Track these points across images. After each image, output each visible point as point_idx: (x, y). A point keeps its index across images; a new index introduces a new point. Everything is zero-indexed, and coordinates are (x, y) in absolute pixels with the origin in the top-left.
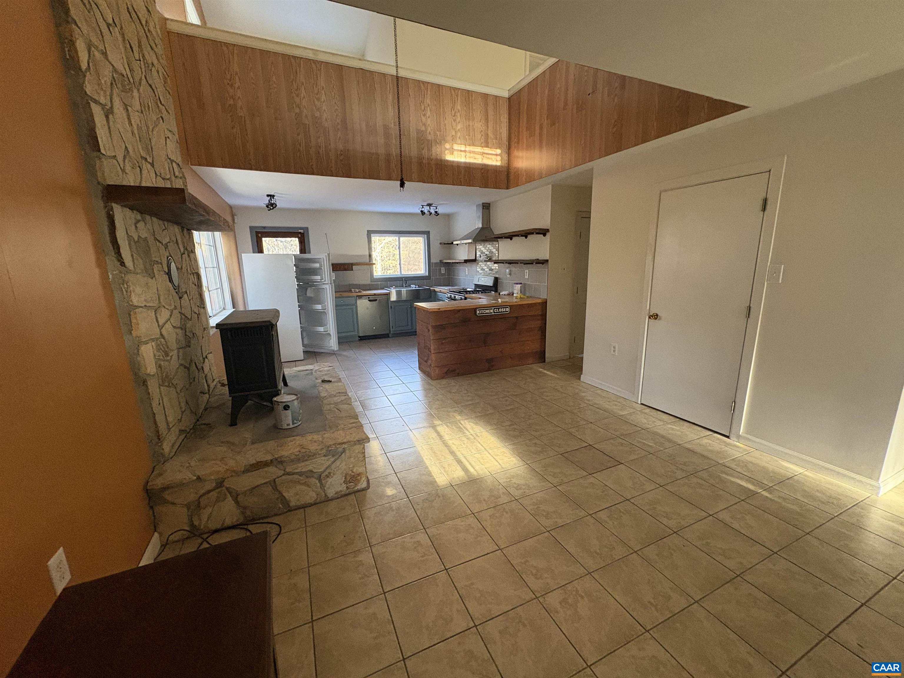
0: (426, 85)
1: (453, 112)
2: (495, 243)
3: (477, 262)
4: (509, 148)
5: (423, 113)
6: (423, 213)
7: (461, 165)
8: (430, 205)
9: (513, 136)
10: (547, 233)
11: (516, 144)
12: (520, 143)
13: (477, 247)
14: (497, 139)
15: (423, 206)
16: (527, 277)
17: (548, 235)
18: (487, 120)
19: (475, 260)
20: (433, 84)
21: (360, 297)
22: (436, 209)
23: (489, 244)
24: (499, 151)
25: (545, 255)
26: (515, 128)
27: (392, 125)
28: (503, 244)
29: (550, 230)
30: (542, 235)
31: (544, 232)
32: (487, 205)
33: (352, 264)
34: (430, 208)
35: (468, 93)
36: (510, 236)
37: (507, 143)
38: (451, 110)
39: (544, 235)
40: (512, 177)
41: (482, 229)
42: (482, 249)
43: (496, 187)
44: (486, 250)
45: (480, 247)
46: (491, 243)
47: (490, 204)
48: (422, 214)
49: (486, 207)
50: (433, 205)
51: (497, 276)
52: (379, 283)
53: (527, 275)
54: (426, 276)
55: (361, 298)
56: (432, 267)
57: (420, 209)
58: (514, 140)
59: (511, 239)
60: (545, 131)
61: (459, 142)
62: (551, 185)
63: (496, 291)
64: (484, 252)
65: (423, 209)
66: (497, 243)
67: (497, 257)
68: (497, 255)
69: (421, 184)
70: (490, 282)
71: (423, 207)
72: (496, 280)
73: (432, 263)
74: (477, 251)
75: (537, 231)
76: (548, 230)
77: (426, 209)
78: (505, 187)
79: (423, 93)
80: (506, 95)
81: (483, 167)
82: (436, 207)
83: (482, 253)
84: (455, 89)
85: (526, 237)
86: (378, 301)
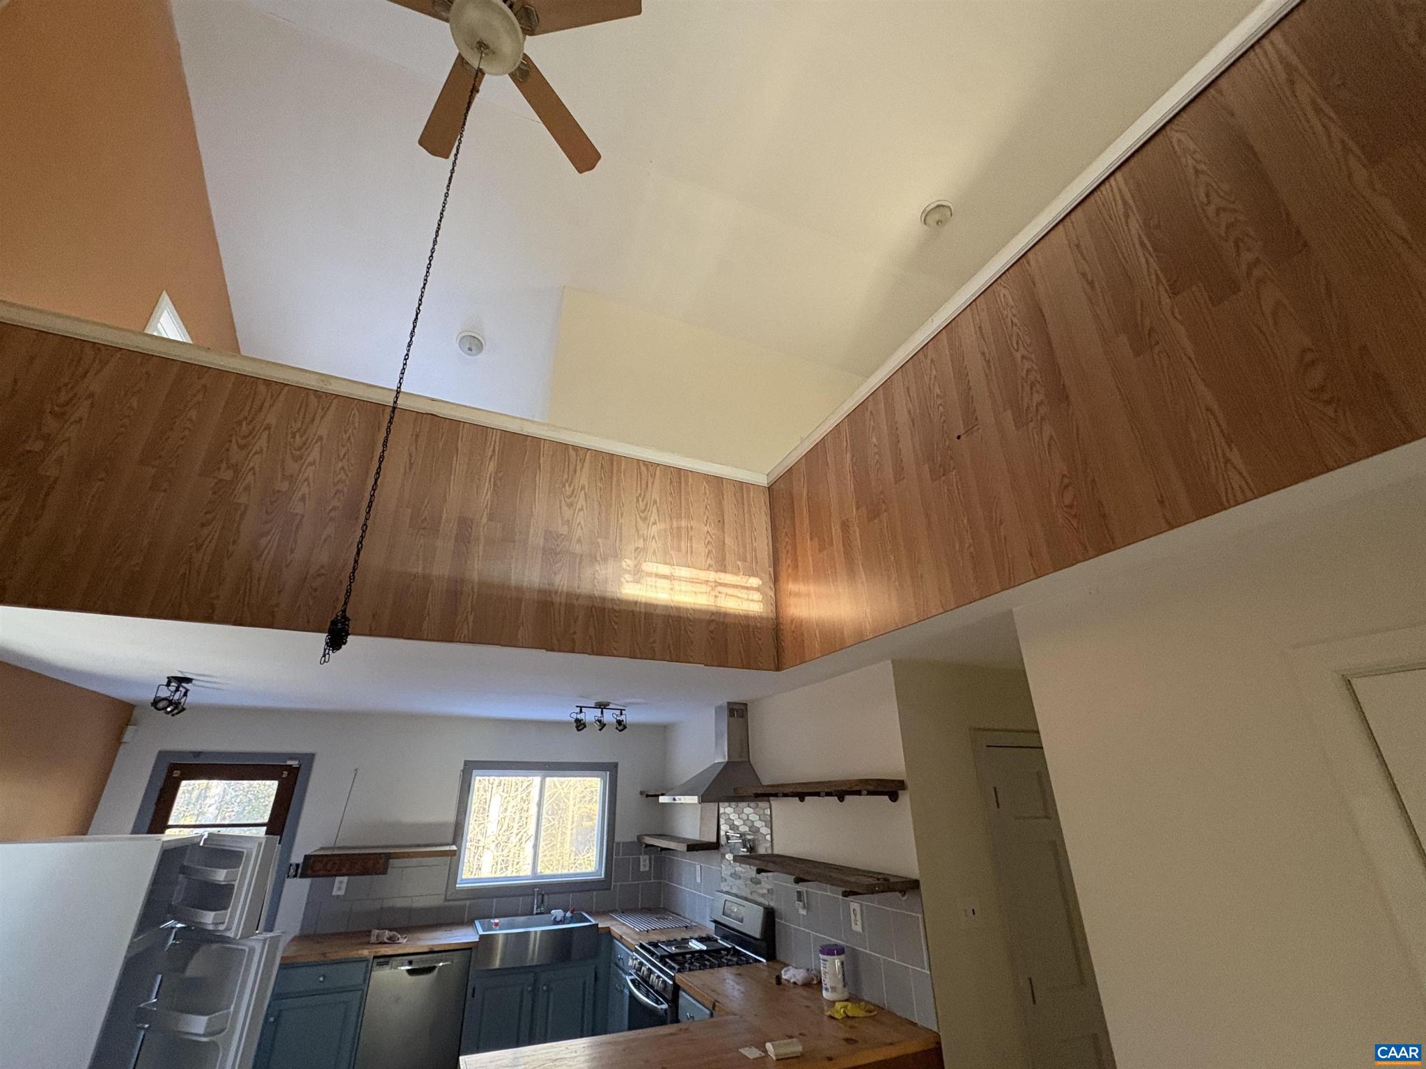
0: (581, 453)
1: (642, 505)
2: (761, 804)
3: (722, 850)
4: (776, 579)
5: (568, 501)
6: (580, 725)
7: (657, 611)
8: (602, 706)
9: (783, 556)
10: (900, 792)
11: (790, 570)
12: (800, 564)
13: (722, 810)
14: (745, 561)
15: (581, 707)
16: (857, 928)
17: (905, 797)
18: (721, 522)
19: (715, 846)
20: (598, 453)
21: (384, 960)
22: (621, 714)
23: (749, 806)
24: (754, 582)
25: (906, 863)
26: (787, 539)
27: (484, 520)
28: (781, 808)
29: (908, 783)
30: (886, 798)
31: (890, 789)
32: (742, 707)
33: (389, 856)
34: (602, 713)
35: (679, 474)
36: (801, 793)
37: (772, 570)
38: (638, 501)
39: (894, 797)
40: (787, 642)
41: (729, 765)
42: (731, 817)
43: (747, 666)
44: (742, 822)
45: (729, 810)
46: (752, 804)
47: (746, 704)
48: (577, 727)
49: (738, 713)
50: (611, 706)
51: (772, 904)
52: (468, 903)
53: (859, 923)
54: (598, 881)
55: (386, 963)
56: (618, 854)
57: (574, 716)
58: (786, 562)
59: (802, 800)
60: (856, 532)
61: (654, 559)
62: (890, 662)
63: (771, 956)
64: (738, 827)
65: (580, 716)
66: (767, 805)
67: (769, 845)
68: (768, 837)
69: (542, 653)
70: (752, 925)
71: (581, 712)
72: (770, 916)
73: (618, 843)
74: (722, 821)
75: (871, 788)
76: (901, 785)
77: (590, 716)
78: (772, 666)
79: (572, 467)
80: (763, 481)
81: (713, 617)
82: (621, 710)
83: (733, 827)
84: (647, 464)
85: (841, 799)
86: (436, 972)
